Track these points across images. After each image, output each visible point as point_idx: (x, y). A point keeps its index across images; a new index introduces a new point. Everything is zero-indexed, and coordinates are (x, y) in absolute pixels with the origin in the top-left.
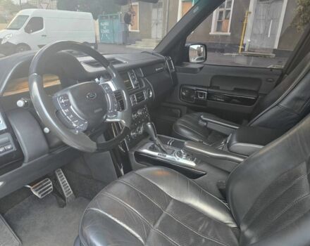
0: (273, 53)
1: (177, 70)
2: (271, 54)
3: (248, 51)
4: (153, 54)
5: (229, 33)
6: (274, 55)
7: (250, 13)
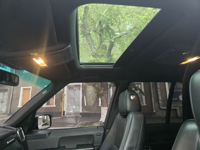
0: (80, 115)
1: (28, 138)
2: (79, 116)
3: (67, 115)
4: (4, 127)
5: (54, 106)
6: (81, 116)
7: (65, 95)
